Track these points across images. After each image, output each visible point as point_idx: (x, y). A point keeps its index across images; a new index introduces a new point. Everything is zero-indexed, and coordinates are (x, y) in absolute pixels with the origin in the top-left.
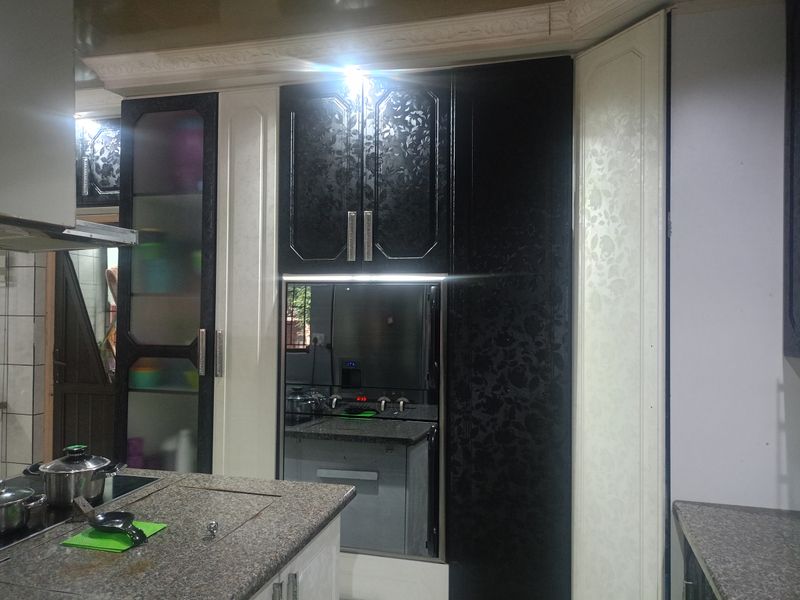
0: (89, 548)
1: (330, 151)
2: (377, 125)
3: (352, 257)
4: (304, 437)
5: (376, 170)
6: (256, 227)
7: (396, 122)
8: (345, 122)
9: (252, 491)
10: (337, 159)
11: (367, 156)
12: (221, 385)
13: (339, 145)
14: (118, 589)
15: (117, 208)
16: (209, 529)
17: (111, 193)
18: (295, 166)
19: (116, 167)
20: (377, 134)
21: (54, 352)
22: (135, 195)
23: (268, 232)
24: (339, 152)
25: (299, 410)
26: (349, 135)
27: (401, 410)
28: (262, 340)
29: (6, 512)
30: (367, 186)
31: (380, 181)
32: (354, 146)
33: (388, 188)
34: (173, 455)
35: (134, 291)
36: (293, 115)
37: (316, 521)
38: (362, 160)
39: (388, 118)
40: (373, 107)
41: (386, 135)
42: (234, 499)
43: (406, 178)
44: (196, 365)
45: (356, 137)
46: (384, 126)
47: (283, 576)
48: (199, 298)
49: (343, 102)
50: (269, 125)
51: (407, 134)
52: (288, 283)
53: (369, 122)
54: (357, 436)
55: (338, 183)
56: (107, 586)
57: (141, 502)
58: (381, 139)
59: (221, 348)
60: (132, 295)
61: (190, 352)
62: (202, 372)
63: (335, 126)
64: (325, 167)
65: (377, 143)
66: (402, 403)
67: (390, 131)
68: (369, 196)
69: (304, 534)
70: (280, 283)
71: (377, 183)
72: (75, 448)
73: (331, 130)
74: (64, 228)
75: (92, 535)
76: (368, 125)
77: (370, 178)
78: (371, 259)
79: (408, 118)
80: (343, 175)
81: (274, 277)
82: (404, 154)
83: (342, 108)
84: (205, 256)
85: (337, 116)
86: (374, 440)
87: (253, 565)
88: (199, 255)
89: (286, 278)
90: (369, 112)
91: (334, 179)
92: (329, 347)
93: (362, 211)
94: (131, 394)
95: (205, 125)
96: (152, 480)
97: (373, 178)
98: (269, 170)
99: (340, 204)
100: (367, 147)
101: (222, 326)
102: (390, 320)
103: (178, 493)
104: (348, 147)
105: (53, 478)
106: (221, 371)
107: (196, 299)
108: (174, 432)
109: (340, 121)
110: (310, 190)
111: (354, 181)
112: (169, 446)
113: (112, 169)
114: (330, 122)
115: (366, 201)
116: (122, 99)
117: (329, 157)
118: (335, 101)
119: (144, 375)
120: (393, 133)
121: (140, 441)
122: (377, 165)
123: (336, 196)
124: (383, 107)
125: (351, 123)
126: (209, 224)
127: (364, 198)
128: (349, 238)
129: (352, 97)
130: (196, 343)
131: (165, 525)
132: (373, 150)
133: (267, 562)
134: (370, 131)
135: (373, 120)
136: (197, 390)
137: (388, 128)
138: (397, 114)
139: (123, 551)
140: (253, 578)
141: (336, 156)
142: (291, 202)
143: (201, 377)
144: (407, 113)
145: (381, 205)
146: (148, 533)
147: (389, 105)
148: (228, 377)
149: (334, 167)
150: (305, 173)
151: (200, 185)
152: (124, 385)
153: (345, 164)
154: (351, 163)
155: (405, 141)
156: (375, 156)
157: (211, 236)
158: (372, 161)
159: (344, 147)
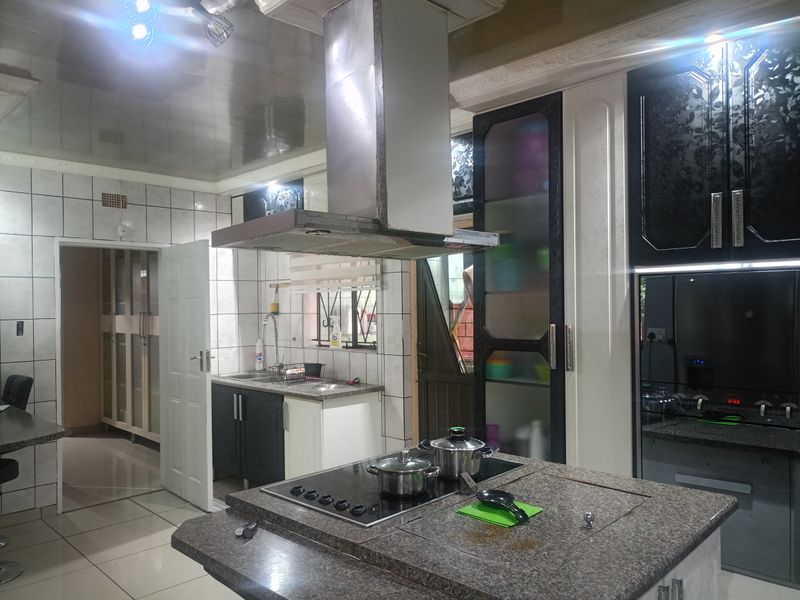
0: (480, 519)
1: (688, 130)
2: (748, 92)
3: (717, 244)
4: (658, 438)
5: (747, 142)
6: (605, 220)
7: (772, 84)
8: (705, 95)
9: (617, 487)
10: (696, 137)
11: (735, 130)
12: (572, 380)
13: (698, 122)
14: (514, 560)
15: (470, 215)
16: (586, 519)
17: (463, 202)
18: (646, 153)
19: (466, 178)
20: (746, 102)
21: (418, 345)
22: (485, 201)
23: (617, 224)
24: (699, 130)
25: (648, 408)
26: (710, 109)
27: (788, 417)
28: (613, 334)
29: (413, 478)
30: (736, 163)
31: (752, 154)
32: (717, 121)
33: (763, 161)
34: (527, 443)
35: (488, 289)
36: (642, 99)
37: (699, 529)
38: (728, 135)
39: (762, 81)
40: (740, 73)
41: (759, 101)
42: (601, 493)
43: (787, 147)
44: (548, 360)
45: (720, 110)
46: (756, 91)
47: (667, 580)
48: (548, 295)
49: (702, 73)
50: (616, 114)
51: (788, 95)
52: (640, 275)
53: (735, 90)
54: (724, 443)
55: (697, 163)
56: (505, 556)
57: (514, 485)
58: (752, 106)
59: (572, 343)
60: (485, 293)
61: (541, 347)
62: (554, 366)
63: (693, 102)
64: (681, 149)
65: (747, 113)
66: (788, 408)
67: (763, 95)
68: (738, 173)
69: (688, 540)
70: (632, 276)
71: (747, 158)
72: (455, 429)
73: (688, 108)
74: (443, 237)
75: (479, 508)
76: (734, 93)
77: (739, 152)
78: (742, 244)
79: (789, 77)
80: (705, 154)
81: (625, 271)
82: (784, 119)
83: (701, 81)
84: (552, 254)
85: (695, 91)
86: (745, 448)
87: (639, 563)
88: (545, 253)
89: (639, 270)
90: (735, 79)
91: (694, 160)
92: (671, 342)
93: (729, 190)
94: (487, 383)
95: (550, 125)
96: (517, 465)
97: (743, 153)
98: (617, 161)
99: (701, 186)
100: (732, 119)
101: (571, 320)
102: (749, 314)
103: (545, 480)
104: (709, 122)
105: (441, 453)
106: (573, 366)
107: (545, 295)
108: (527, 422)
109: (699, 96)
110: (664, 175)
111: (718, 159)
112: (522, 434)
113: (463, 180)
114: (687, 98)
115: (734, 179)
116: (473, 115)
117: (686, 137)
118: (693, 74)
119: (498, 367)
120: (768, 97)
121: (496, 427)
122: (747, 136)
123: (695, 178)
124: (754, 70)
125: (713, 95)
126: (556, 222)
127: (732, 177)
128: (713, 222)
129: (713, 66)
130: (546, 338)
131: (541, 509)
132: (741, 121)
133: (655, 562)
134: (736, 100)
135: (741, 87)
136: (548, 383)
137: (761, 92)
138: (773, 74)
139: (510, 527)
140: (643, 576)
141: (695, 134)
142: (643, 190)
143: (552, 370)
144: (788, 71)
145: (753, 182)
146: (529, 514)
147: (763, 66)
148: (579, 372)
149: (693, 148)
150: (658, 158)
151: (546, 185)
152: (481, 376)
153: (706, 142)
154: (714, 139)
155: (785, 104)
156: (745, 128)
157: (558, 233)
158: (741, 134)
159: (705, 123)
